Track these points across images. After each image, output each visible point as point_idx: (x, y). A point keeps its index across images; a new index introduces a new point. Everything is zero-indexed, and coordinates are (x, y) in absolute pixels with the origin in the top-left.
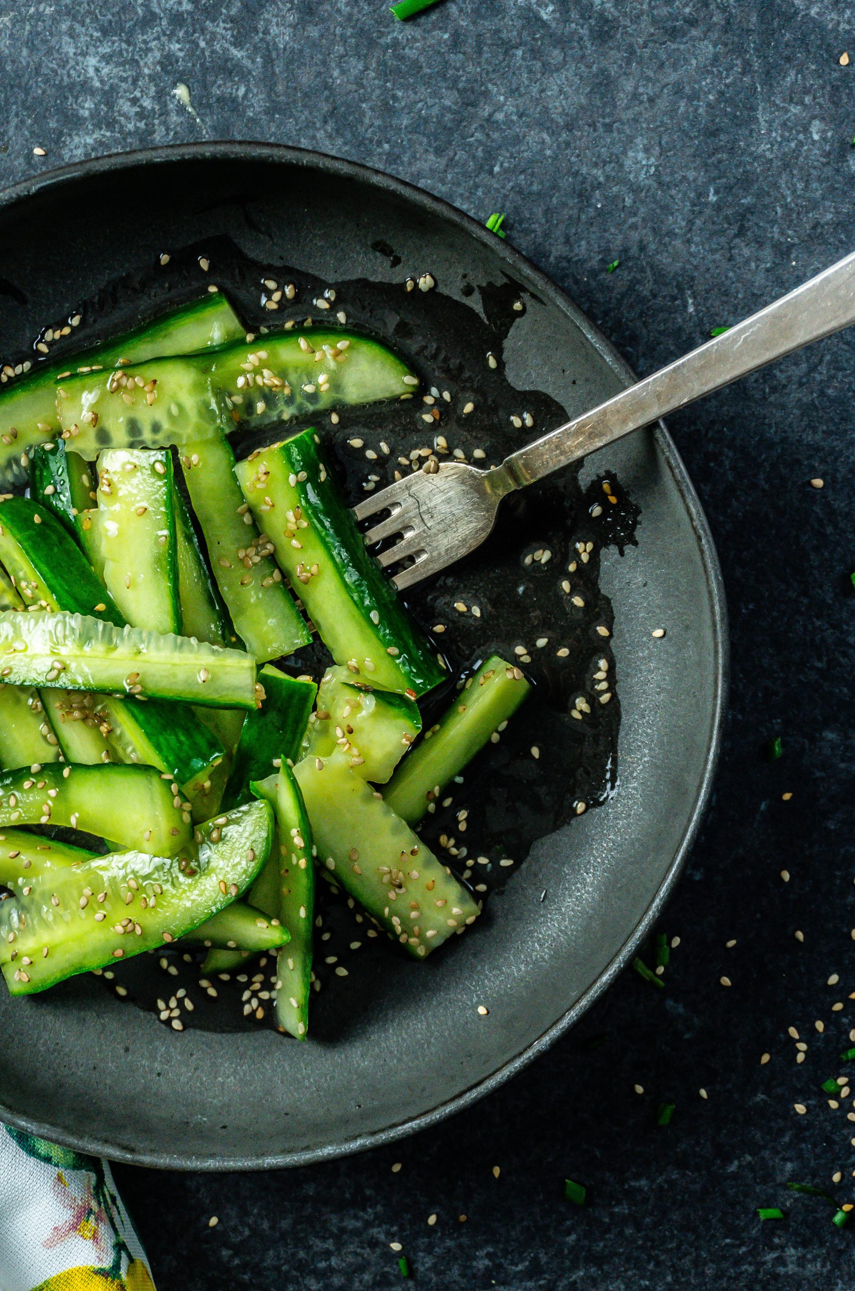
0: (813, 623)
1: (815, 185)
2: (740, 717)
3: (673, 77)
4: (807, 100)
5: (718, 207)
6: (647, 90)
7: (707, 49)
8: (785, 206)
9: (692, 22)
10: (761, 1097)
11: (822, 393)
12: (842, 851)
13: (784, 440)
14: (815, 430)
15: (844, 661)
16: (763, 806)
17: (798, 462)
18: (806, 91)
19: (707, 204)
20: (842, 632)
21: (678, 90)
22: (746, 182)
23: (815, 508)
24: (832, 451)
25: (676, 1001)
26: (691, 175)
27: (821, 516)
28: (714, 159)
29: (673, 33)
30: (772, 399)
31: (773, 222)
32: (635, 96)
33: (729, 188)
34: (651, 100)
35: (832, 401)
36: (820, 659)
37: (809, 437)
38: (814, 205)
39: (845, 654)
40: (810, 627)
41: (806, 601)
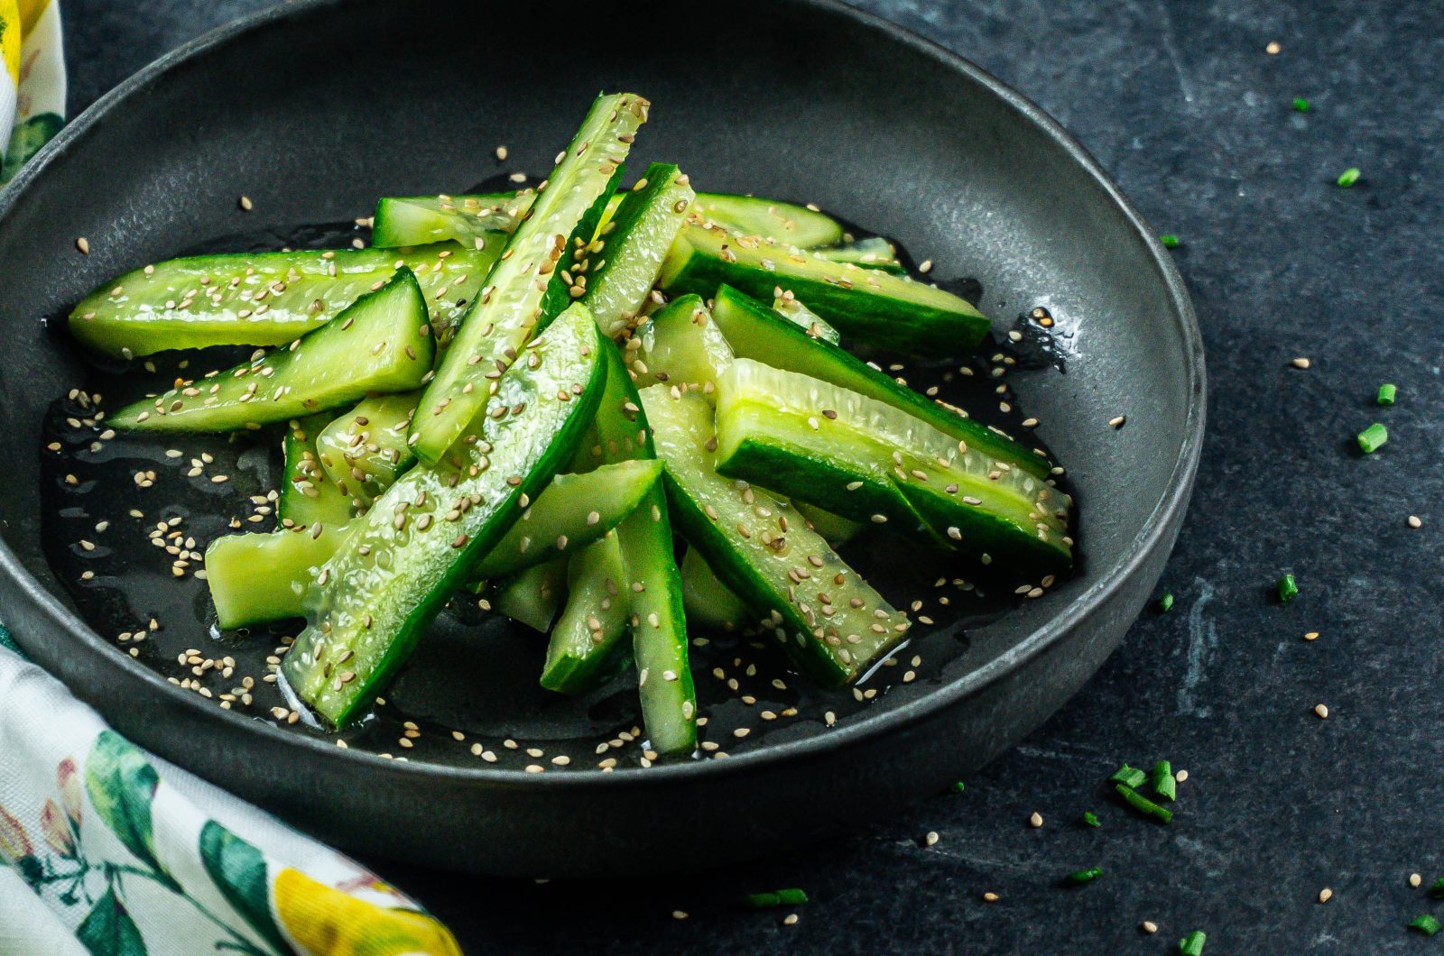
0: (1318, 483)
1: (1255, 138)
2: (1237, 565)
3: (1080, 61)
4: (1236, 77)
5: (1145, 153)
6: (1051, 70)
7: (1115, 43)
8: (1224, 153)
9: (1095, 24)
10: (1324, 938)
11: (1294, 294)
12: (1395, 690)
13: (1252, 331)
14: (1290, 322)
15: (1364, 516)
16: (1281, 647)
17: (1274, 348)
18: (1234, 71)
19: (1132, 151)
20: (1356, 490)
21: (1087, 70)
22: (1175, 135)
23: (1302, 386)
24: (1314, 340)
25: (1192, 838)
26: (1110, 129)
27: (1311, 391)
28: (1136, 119)
29: (1076, 31)
30: (1234, 297)
31: (1213, 164)
32: (1038, 74)
33: (1155, 139)
34: (1058, 77)
35: (1308, 299)
36: (1332, 513)
37: (1284, 328)
38: (1256, 151)
39: (1364, 510)
40: (1315, 486)
41: (1306, 463)
